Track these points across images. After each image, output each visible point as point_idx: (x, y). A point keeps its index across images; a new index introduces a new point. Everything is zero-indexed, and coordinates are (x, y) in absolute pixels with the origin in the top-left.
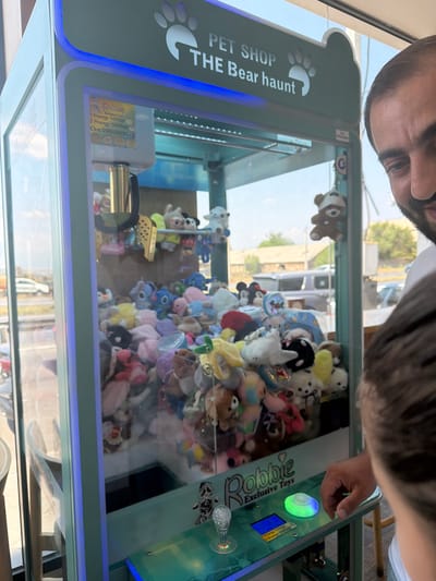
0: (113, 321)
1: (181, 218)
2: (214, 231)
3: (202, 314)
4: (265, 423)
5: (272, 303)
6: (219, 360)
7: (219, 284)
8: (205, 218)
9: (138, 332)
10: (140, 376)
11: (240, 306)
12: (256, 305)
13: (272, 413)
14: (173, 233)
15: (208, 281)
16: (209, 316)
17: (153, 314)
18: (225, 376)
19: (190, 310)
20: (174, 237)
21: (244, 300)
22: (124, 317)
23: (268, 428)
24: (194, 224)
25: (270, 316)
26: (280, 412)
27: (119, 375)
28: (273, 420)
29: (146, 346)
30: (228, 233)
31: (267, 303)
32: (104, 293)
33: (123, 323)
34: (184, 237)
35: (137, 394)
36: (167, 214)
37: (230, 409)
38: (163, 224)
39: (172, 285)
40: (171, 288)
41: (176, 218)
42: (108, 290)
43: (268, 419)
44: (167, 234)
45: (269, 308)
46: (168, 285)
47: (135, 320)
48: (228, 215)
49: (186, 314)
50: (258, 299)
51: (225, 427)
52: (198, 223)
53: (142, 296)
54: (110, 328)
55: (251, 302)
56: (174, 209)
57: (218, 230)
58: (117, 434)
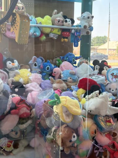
0: (16, 79)
1: (62, 19)
2: (82, 27)
3: (69, 79)
4: (95, 151)
5: (112, 74)
6: (65, 110)
7: (84, 60)
8: (78, 19)
9: (29, 86)
10: (26, 113)
11: (94, 75)
12: (103, 75)
13: (100, 146)
14: (56, 28)
15: (77, 58)
16: (73, 80)
17: (40, 76)
18: (68, 120)
19: (62, 75)
20: (57, 30)
21: (97, 71)
22: (22, 77)
23: (97, 155)
24: (70, 23)
25: (111, 83)
26: (106, 145)
27: (13, 111)
28: (101, 150)
29: (31, 95)
30: (91, 29)
31: (109, 74)
32: (13, 62)
33: (21, 80)
34: (63, 30)
35: (23, 123)
36: (53, 16)
37: (71, 141)
38: (50, 22)
39: (55, 59)
40: (54, 62)
41: (58, 19)
42: (15, 61)
43: (98, 149)
44: (52, 28)
45: (110, 77)
46: (53, 59)
47: (29, 79)
48: (93, 17)
49: (60, 77)
50: (104, 72)
51: (67, 152)
52: (73, 22)
53: (35, 65)
54: (13, 83)
55: (100, 73)
56: (58, 13)
57: (85, 27)
58: (10, 145)
